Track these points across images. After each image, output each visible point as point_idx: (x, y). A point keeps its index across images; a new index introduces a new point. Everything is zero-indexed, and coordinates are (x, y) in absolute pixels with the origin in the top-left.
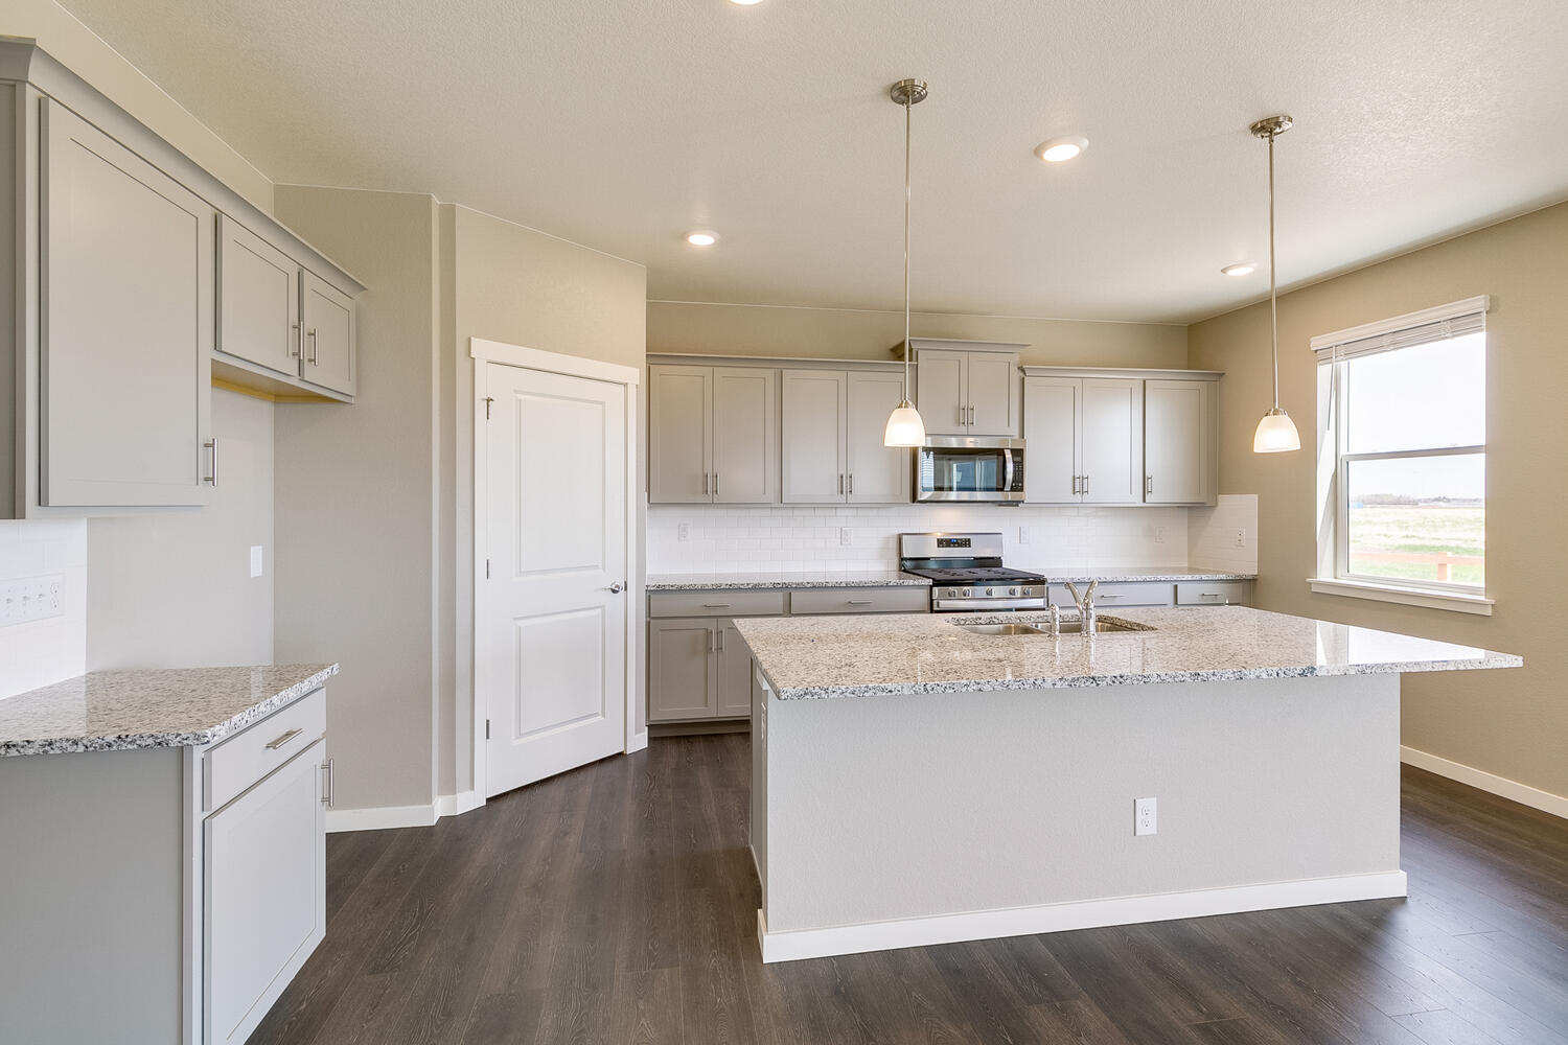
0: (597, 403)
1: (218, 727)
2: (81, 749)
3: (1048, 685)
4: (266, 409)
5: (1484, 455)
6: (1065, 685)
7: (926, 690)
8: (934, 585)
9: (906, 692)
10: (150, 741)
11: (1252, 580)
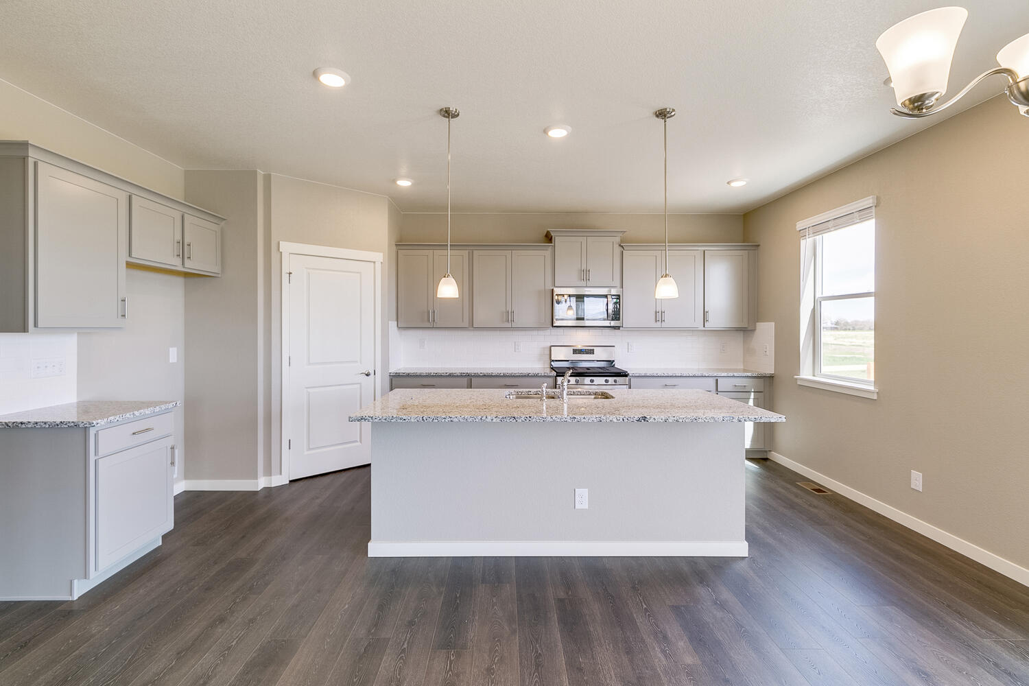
0: (358, 273)
1: (100, 421)
2: (47, 426)
3: (489, 419)
4: (180, 281)
5: (873, 298)
6: (498, 420)
7: (423, 420)
8: (557, 376)
9: (412, 420)
10: (72, 424)
11: (771, 377)
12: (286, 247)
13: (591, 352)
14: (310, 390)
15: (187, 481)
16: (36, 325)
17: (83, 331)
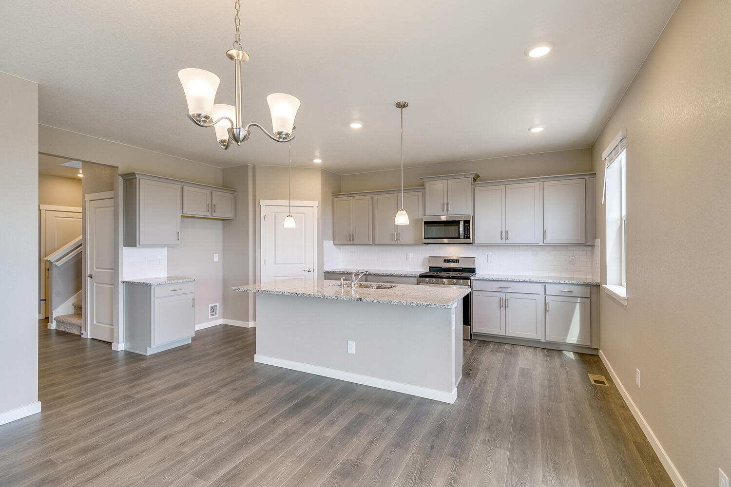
12: (263, 202)
13: (457, 261)
14: (276, 278)
15: (224, 319)
16: (139, 244)
17: (169, 247)
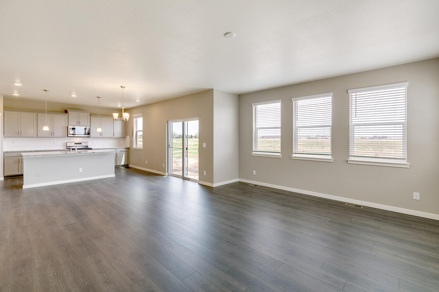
11: (129, 148)
13: (81, 144)
